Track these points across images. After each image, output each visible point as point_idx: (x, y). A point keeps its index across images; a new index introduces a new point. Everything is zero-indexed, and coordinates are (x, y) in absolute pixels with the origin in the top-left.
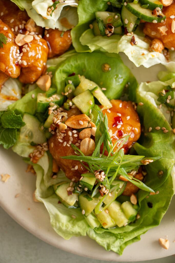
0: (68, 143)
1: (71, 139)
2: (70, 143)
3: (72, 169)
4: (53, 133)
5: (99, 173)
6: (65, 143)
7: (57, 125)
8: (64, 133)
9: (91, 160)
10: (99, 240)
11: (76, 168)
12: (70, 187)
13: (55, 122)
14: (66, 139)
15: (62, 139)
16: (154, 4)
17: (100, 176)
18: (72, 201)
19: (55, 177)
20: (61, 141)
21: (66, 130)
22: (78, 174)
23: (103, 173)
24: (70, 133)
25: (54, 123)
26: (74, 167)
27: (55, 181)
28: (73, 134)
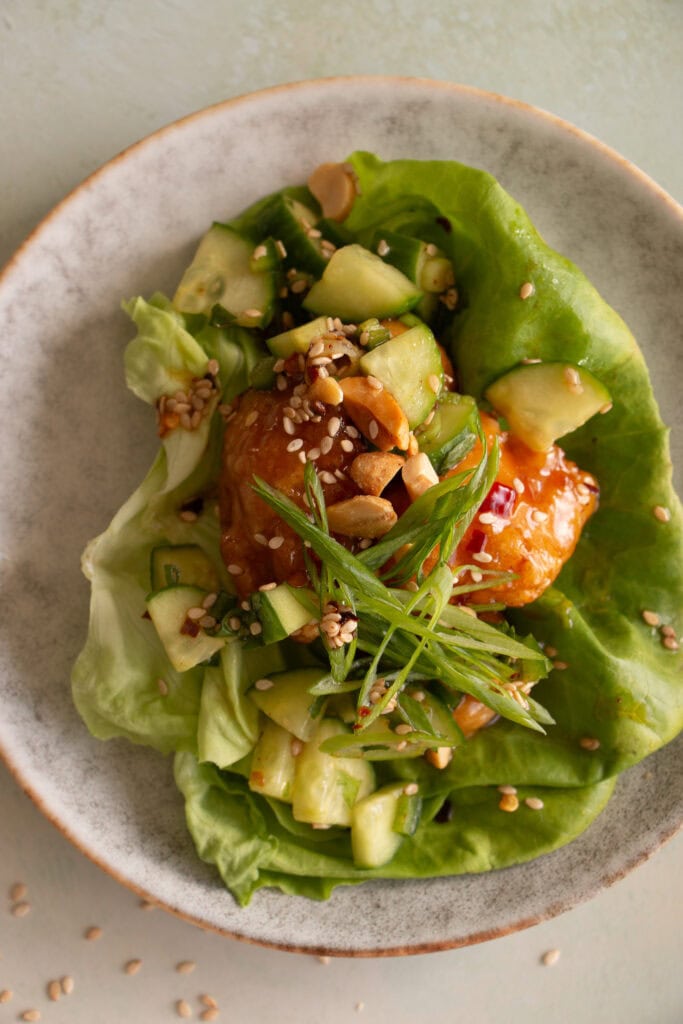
0: (306, 448)
1: (328, 445)
2: (314, 455)
3: (259, 538)
4: (282, 385)
5: (339, 617)
6: (298, 444)
7: (313, 372)
8: (317, 412)
11: (276, 543)
12: (201, 606)
13: (312, 354)
14: (311, 433)
15: (295, 424)
17: (337, 627)
19: (189, 516)
20: (289, 427)
21: (329, 407)
22: (267, 568)
23: (352, 625)
24: (335, 425)
25: (306, 356)
26: (270, 536)
27: (181, 530)
28: (342, 435)
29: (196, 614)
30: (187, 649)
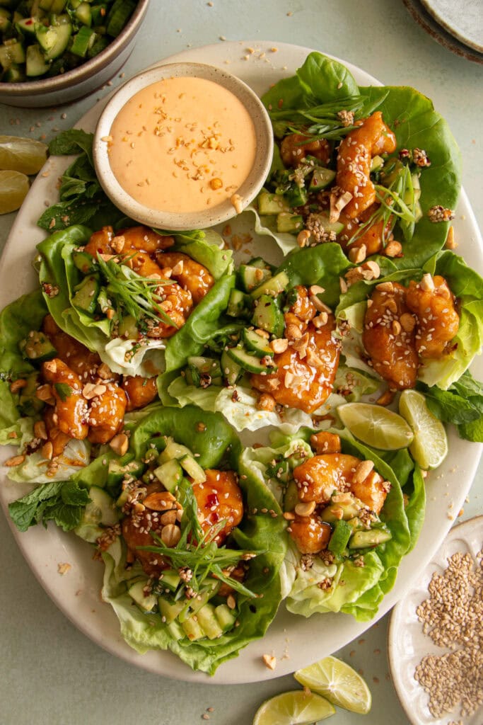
0: (145, 529)
1: (150, 524)
2: (149, 529)
3: (151, 563)
4: (128, 513)
5: (184, 571)
6: (142, 529)
7: (133, 506)
8: (141, 516)
9: (174, 554)
10: (184, 655)
11: (156, 562)
12: (146, 585)
13: (129, 501)
14: (143, 523)
15: (138, 524)
16: (262, 351)
17: (185, 575)
18: (149, 605)
19: (129, 568)
20: (136, 525)
21: (143, 512)
22: (159, 570)
23: (190, 571)
24: (149, 517)
25: (128, 502)
26: (153, 560)
27: (129, 574)
28: (153, 517)
29: (146, 589)
30: (148, 601)
